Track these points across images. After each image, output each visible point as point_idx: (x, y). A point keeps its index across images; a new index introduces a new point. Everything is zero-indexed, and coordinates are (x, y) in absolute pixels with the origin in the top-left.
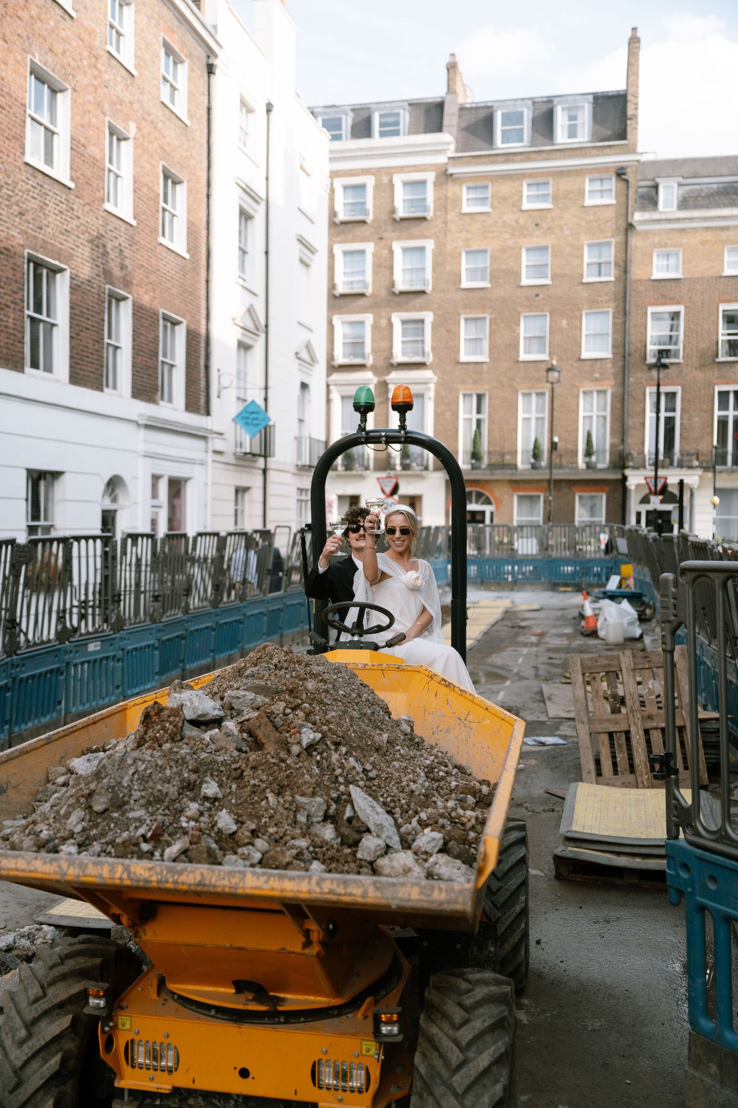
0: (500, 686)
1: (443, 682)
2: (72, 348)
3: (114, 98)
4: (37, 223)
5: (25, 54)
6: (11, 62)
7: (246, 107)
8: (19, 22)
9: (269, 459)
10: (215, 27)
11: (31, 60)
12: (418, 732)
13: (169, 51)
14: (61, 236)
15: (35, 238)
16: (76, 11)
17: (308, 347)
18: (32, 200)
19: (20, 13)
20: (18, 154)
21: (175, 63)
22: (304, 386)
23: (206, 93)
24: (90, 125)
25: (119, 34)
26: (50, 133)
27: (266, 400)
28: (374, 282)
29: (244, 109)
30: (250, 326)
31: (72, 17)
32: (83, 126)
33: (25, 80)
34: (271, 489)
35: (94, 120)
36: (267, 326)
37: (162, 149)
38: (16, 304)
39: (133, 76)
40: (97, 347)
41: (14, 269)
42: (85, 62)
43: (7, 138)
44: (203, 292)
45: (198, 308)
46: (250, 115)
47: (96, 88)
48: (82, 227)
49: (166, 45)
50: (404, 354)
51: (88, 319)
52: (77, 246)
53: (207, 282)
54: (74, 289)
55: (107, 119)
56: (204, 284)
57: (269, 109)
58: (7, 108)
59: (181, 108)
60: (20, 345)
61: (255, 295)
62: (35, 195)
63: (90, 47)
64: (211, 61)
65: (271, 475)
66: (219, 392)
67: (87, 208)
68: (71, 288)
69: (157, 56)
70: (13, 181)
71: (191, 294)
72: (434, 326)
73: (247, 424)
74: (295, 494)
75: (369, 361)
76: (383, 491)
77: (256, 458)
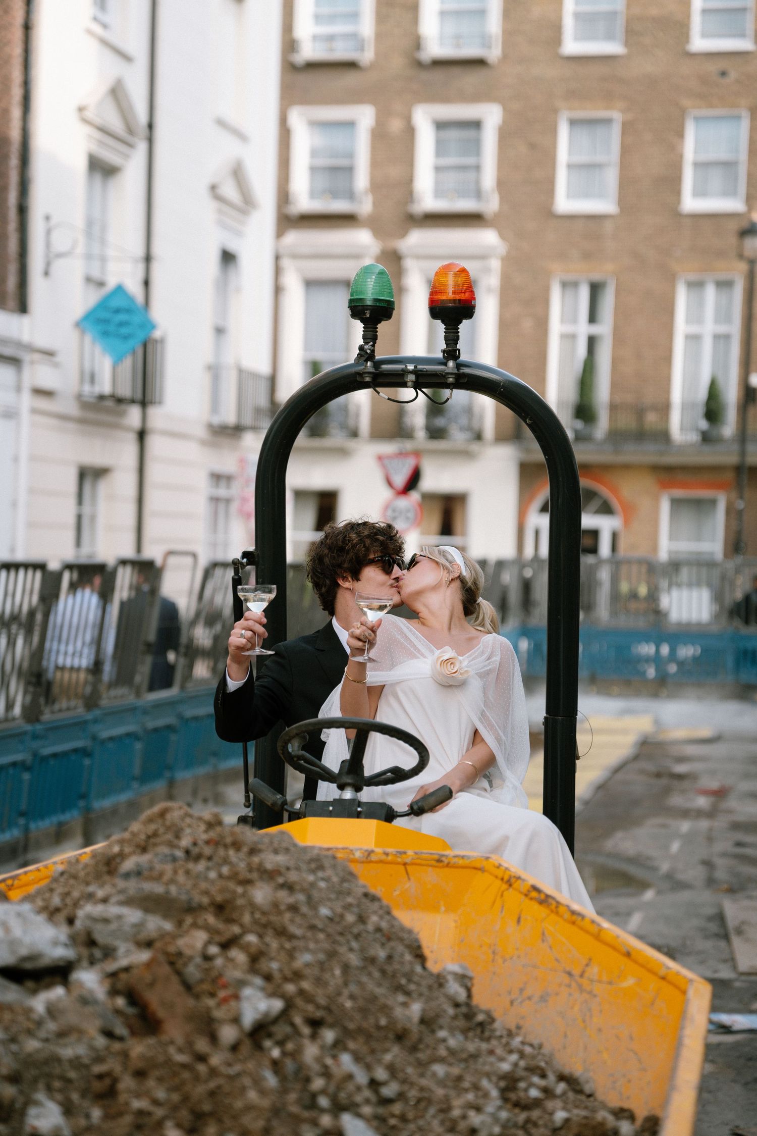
0: (631, 901)
1: (534, 894)
9: (152, 411)
12: (481, 1000)
17: (238, 173)
22: (228, 258)
27: (147, 283)
28: (379, 36)
30: (115, 123)
34: (154, 472)
36: (150, 126)
44: (17, 50)
50: (439, 193)
53: (27, 27)
56: (19, 32)
61: (127, 58)
65: (155, 443)
66: (48, 265)
72: (505, 135)
73: (105, 334)
74: (202, 486)
75: (365, 207)
76: (390, 483)
77: (123, 407)
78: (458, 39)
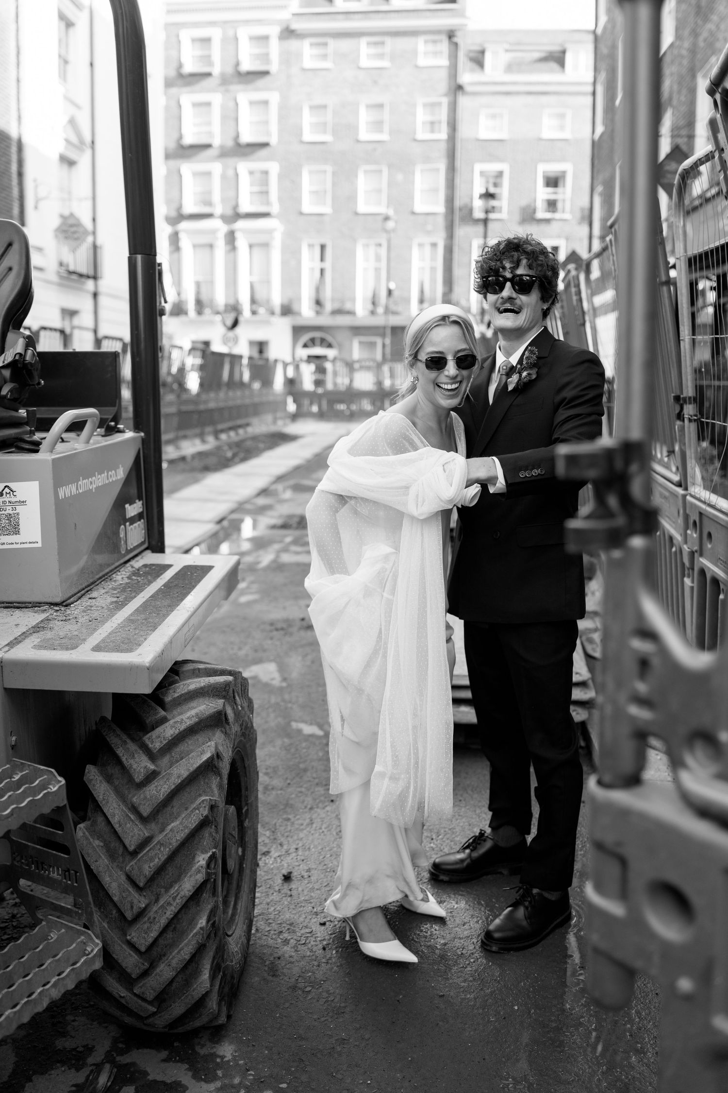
9: (99, 282)
28: (221, 133)
30: (74, 139)
34: (103, 314)
36: (93, 142)
44: (13, 92)
45: (8, 109)
50: (249, 204)
53: (18, 81)
61: (78, 106)
65: (102, 300)
66: (37, 203)
72: (281, 177)
73: (66, 238)
75: (218, 210)
76: (225, 325)
77: (83, 280)
78: (256, 134)
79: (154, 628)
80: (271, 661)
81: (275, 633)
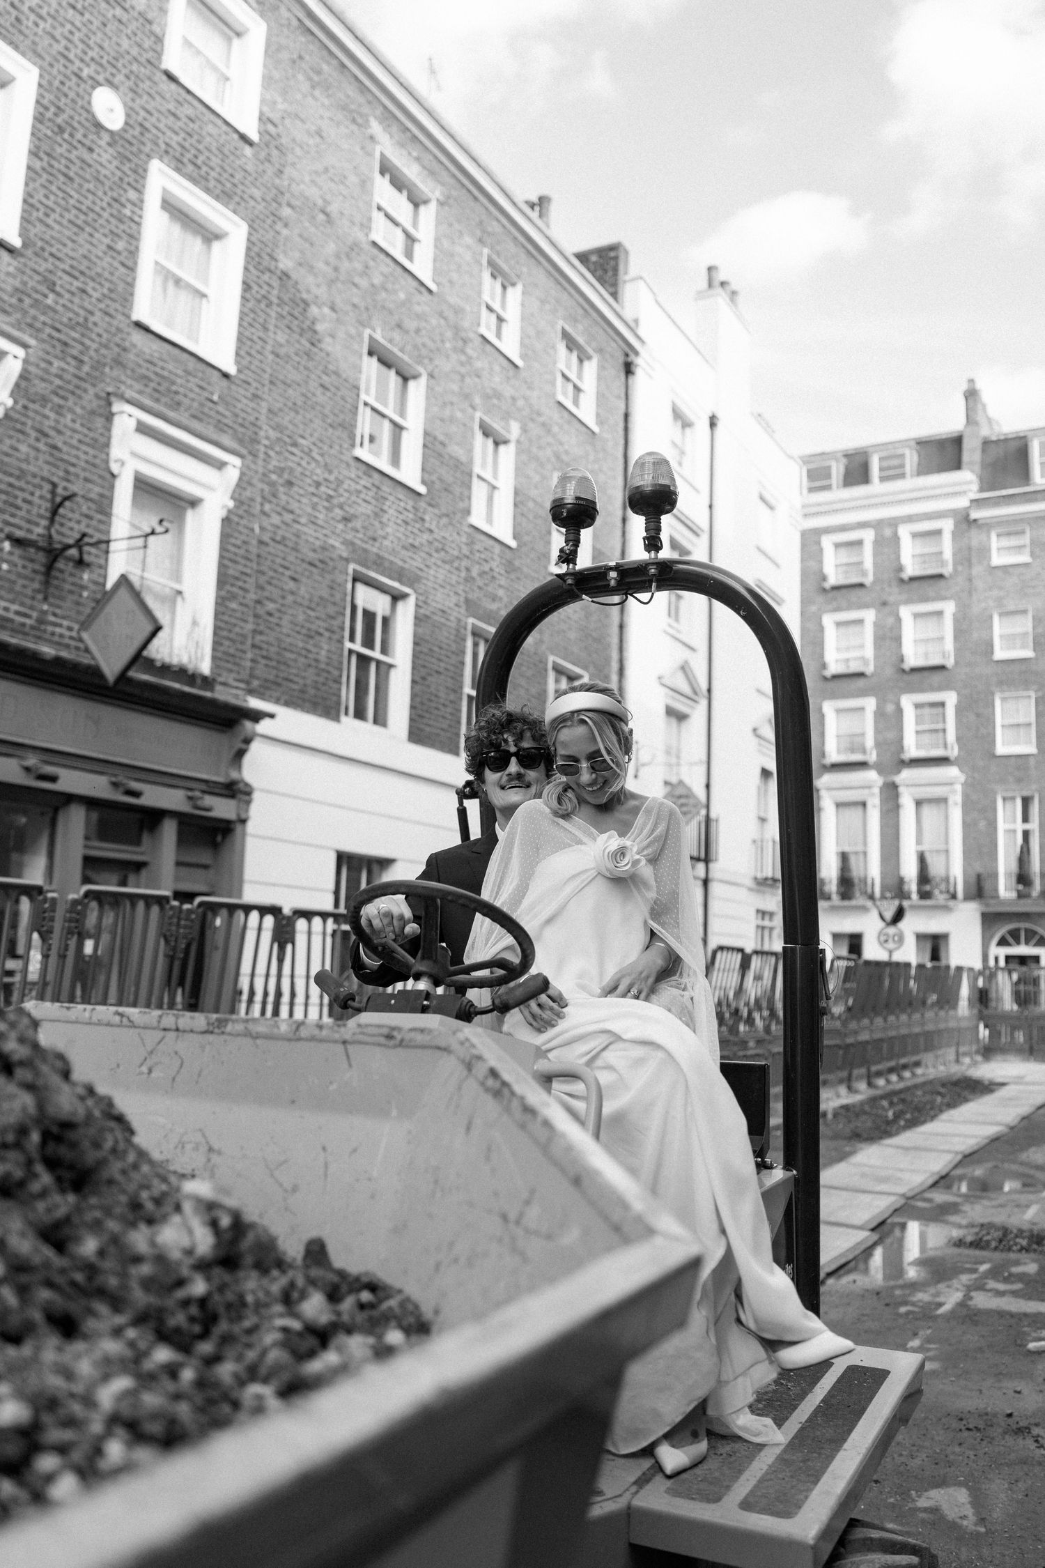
2: (414, 696)
3: (489, 391)
4: (370, 533)
5: (361, 328)
6: (341, 334)
7: (681, 419)
8: (355, 290)
9: (711, 865)
10: (636, 321)
11: (371, 337)
13: (571, 344)
14: (404, 552)
15: (365, 551)
16: (438, 284)
18: (364, 504)
19: (357, 280)
20: (346, 446)
21: (581, 361)
22: (767, 774)
23: (623, 395)
24: (452, 419)
25: (500, 320)
26: (398, 428)
27: (708, 786)
28: (876, 657)
29: (679, 423)
30: (686, 688)
31: (430, 291)
32: (442, 420)
33: (361, 357)
34: (714, 906)
35: (459, 415)
36: (709, 691)
37: (558, 457)
38: (333, 632)
39: (516, 366)
40: (452, 697)
41: (332, 588)
42: (448, 345)
43: (331, 425)
44: (615, 640)
45: (608, 660)
46: (688, 430)
47: (463, 377)
48: (436, 544)
49: (565, 335)
50: (918, 747)
51: (440, 660)
52: (427, 566)
53: (621, 627)
54: (419, 620)
55: (478, 415)
56: (615, 630)
57: (713, 423)
58: (333, 389)
59: (587, 411)
60: (335, 686)
61: (692, 649)
62: (368, 498)
63: (457, 329)
64: (629, 360)
65: (715, 888)
66: (637, 770)
67: (445, 520)
68: (416, 618)
69: (553, 347)
70: (337, 479)
71: (598, 640)
72: (959, 710)
74: (753, 921)
75: (872, 757)
76: (882, 917)
78: (926, 655)
79: (816, 1480)
80: (960, 1484)
81: (966, 1434)
